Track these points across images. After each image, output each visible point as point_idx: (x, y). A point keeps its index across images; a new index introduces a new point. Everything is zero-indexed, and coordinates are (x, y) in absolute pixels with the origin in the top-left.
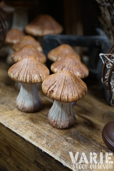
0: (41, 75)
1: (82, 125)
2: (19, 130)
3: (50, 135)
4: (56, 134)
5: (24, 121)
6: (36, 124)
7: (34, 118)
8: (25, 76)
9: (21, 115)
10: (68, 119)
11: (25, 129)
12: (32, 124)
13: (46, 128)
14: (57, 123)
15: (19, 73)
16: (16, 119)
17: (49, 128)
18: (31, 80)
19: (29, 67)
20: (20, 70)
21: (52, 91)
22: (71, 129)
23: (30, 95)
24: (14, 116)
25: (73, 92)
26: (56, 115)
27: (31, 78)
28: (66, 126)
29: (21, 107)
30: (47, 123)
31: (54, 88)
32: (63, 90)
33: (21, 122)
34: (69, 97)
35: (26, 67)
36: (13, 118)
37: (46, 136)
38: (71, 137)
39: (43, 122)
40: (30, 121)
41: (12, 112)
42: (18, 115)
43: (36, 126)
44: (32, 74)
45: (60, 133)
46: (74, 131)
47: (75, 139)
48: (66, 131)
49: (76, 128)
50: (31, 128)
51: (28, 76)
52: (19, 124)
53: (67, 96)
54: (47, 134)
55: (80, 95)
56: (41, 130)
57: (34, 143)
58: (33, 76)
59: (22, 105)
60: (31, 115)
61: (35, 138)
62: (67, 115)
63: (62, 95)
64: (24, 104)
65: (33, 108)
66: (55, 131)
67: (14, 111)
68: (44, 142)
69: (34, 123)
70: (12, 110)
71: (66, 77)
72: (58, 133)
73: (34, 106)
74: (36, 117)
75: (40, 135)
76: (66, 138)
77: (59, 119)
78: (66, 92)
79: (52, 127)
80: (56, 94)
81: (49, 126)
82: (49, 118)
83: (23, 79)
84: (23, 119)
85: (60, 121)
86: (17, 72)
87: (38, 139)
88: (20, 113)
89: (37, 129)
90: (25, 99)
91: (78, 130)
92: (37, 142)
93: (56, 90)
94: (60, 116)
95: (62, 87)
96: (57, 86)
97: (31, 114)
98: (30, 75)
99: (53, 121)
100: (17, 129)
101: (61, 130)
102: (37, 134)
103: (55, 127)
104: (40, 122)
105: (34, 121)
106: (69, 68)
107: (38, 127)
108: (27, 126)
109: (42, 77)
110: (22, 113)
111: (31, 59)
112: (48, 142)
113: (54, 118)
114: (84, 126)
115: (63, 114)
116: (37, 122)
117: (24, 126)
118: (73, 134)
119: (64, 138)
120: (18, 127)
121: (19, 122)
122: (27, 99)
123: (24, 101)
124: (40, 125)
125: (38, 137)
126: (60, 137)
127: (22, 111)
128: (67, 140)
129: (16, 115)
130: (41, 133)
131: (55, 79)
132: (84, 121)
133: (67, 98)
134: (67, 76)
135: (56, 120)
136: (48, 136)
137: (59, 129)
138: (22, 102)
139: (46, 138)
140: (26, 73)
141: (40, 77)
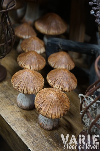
0: (36, 89)
1: (64, 128)
2: (15, 126)
3: (37, 135)
4: (41, 135)
5: (20, 118)
6: (28, 122)
7: (28, 115)
8: (23, 88)
9: (18, 111)
10: (52, 124)
11: (19, 126)
12: (26, 122)
13: (36, 127)
14: (44, 125)
15: (19, 85)
16: (14, 115)
17: (38, 128)
18: (27, 92)
19: (27, 81)
20: (20, 82)
21: (41, 109)
22: (54, 131)
23: (27, 98)
24: (13, 112)
25: (57, 112)
26: (44, 120)
27: (28, 91)
28: (50, 129)
29: (19, 105)
30: (37, 122)
31: (43, 106)
32: (49, 109)
33: (18, 119)
34: (52, 116)
35: (25, 81)
36: (12, 114)
37: (34, 135)
38: (52, 139)
39: (34, 121)
40: (25, 119)
41: (12, 107)
42: (16, 111)
43: (28, 124)
44: (29, 88)
45: (45, 134)
46: (56, 133)
47: (55, 141)
48: (50, 132)
49: (58, 130)
50: (24, 125)
51: (25, 89)
52: (16, 121)
53: (51, 115)
54: (35, 133)
55: (62, 114)
56: (31, 129)
57: (24, 140)
58: (29, 89)
59: (20, 104)
60: (26, 113)
61: (25, 136)
62: (52, 122)
63: (48, 114)
64: (22, 104)
65: (28, 107)
66: (42, 131)
67: (14, 106)
68: (31, 141)
69: (27, 120)
70: (13, 105)
71: (53, 100)
72: (44, 134)
73: (29, 106)
74: (30, 115)
75: (29, 134)
76: (48, 139)
77: (46, 124)
78: (51, 112)
79: (40, 127)
80: (43, 112)
81: (38, 126)
82: (39, 120)
83: (21, 91)
84: (20, 116)
85: (46, 125)
86: (18, 84)
87: (27, 137)
88: (18, 109)
89: (28, 128)
90: (23, 100)
91: (59, 132)
92: (26, 140)
93: (43, 108)
94: (46, 121)
95: (49, 107)
96: (45, 105)
97: (26, 111)
98: (27, 88)
99: (41, 123)
100: (13, 125)
101: (46, 131)
102: (27, 132)
103: (42, 127)
104: (32, 121)
105: (28, 119)
106: (60, 82)
107: (29, 125)
108: (21, 123)
109: (36, 90)
110: (20, 109)
111: (30, 74)
112: (34, 142)
113: (42, 121)
114: (65, 129)
115: (49, 121)
116: (30, 120)
117: (19, 123)
118: (54, 136)
119: (47, 139)
120: (15, 123)
121: (16, 118)
122: (25, 100)
123: (22, 101)
124: (32, 123)
125: (28, 135)
126: (44, 137)
127: (20, 108)
128: (48, 141)
129: (15, 110)
130: (30, 132)
131: (44, 98)
132: (66, 124)
133: (51, 117)
134: (54, 98)
135: (43, 123)
136: (35, 135)
137: (45, 129)
138: (21, 102)
139: (33, 137)
140: (24, 86)
141: (35, 90)
